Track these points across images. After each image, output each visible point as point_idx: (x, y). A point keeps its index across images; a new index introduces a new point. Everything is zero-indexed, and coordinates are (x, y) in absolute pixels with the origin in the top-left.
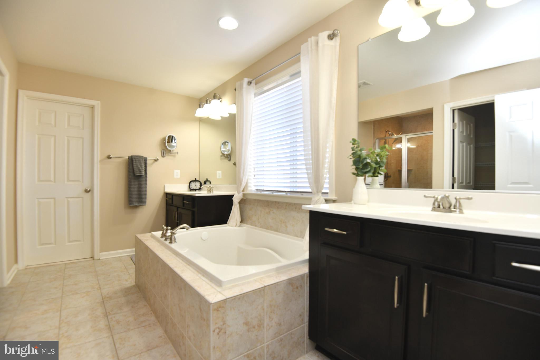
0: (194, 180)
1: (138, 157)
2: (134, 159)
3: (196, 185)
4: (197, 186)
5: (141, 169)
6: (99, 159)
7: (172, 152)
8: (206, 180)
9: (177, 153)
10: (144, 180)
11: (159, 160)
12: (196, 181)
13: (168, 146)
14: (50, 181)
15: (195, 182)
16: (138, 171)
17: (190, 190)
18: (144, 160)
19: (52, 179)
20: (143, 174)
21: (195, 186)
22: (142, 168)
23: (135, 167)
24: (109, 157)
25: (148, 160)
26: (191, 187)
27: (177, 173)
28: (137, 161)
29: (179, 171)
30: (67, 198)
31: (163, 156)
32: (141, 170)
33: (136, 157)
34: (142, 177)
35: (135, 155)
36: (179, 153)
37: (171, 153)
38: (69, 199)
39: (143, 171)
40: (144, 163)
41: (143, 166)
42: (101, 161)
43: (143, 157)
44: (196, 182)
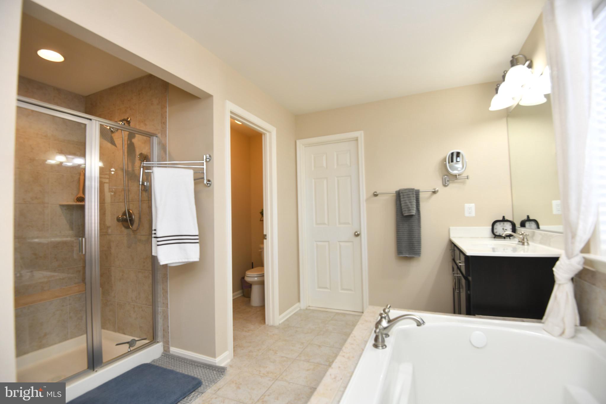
0: (501, 219)
1: (407, 191)
2: (401, 194)
3: (505, 228)
4: (506, 230)
5: (410, 206)
6: (365, 198)
7: (457, 177)
8: (525, 218)
9: (467, 177)
10: (416, 221)
11: (439, 191)
12: (504, 220)
13: (450, 168)
14: (324, 224)
15: (502, 223)
16: (406, 209)
17: (494, 236)
18: (415, 193)
19: (326, 222)
20: (414, 214)
21: (503, 229)
22: (412, 205)
23: (402, 205)
24: (376, 195)
25: (420, 193)
26: (495, 231)
27: (470, 209)
28: (405, 196)
29: (472, 205)
30: (339, 242)
31: (445, 185)
32: (411, 208)
33: (404, 191)
34: (414, 217)
35: (404, 189)
36: (470, 177)
37: (456, 179)
38: (342, 244)
39: (413, 210)
40: (415, 198)
41: (414, 202)
42: (367, 200)
43: (413, 189)
44: (505, 223)
